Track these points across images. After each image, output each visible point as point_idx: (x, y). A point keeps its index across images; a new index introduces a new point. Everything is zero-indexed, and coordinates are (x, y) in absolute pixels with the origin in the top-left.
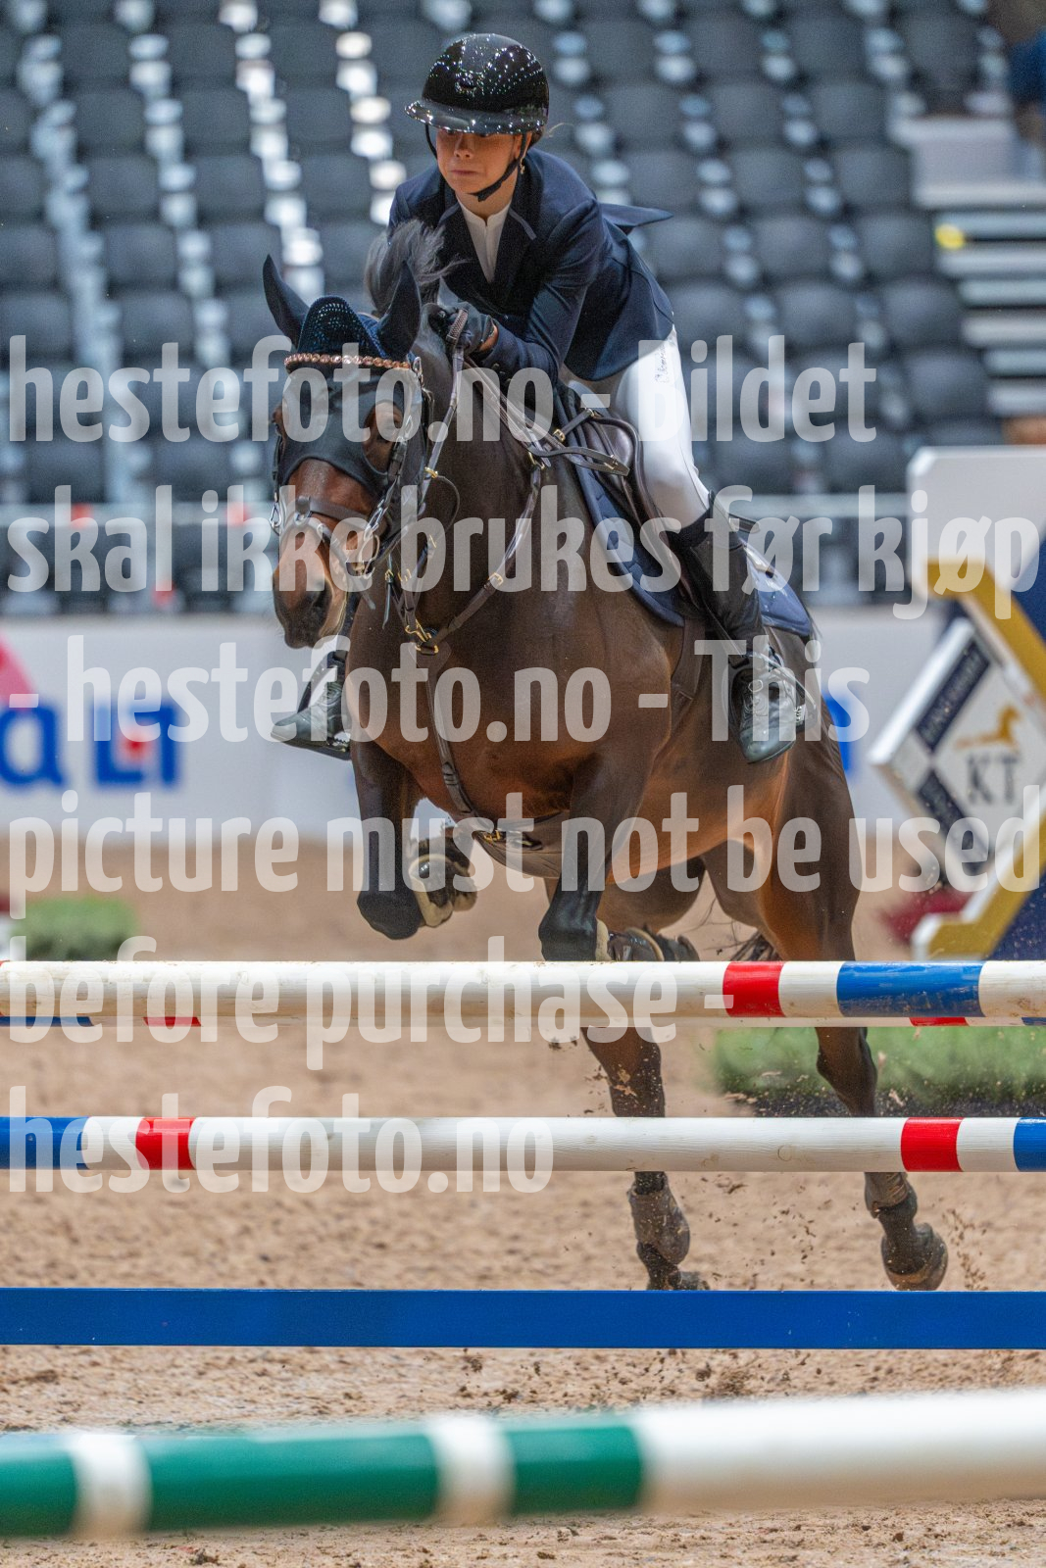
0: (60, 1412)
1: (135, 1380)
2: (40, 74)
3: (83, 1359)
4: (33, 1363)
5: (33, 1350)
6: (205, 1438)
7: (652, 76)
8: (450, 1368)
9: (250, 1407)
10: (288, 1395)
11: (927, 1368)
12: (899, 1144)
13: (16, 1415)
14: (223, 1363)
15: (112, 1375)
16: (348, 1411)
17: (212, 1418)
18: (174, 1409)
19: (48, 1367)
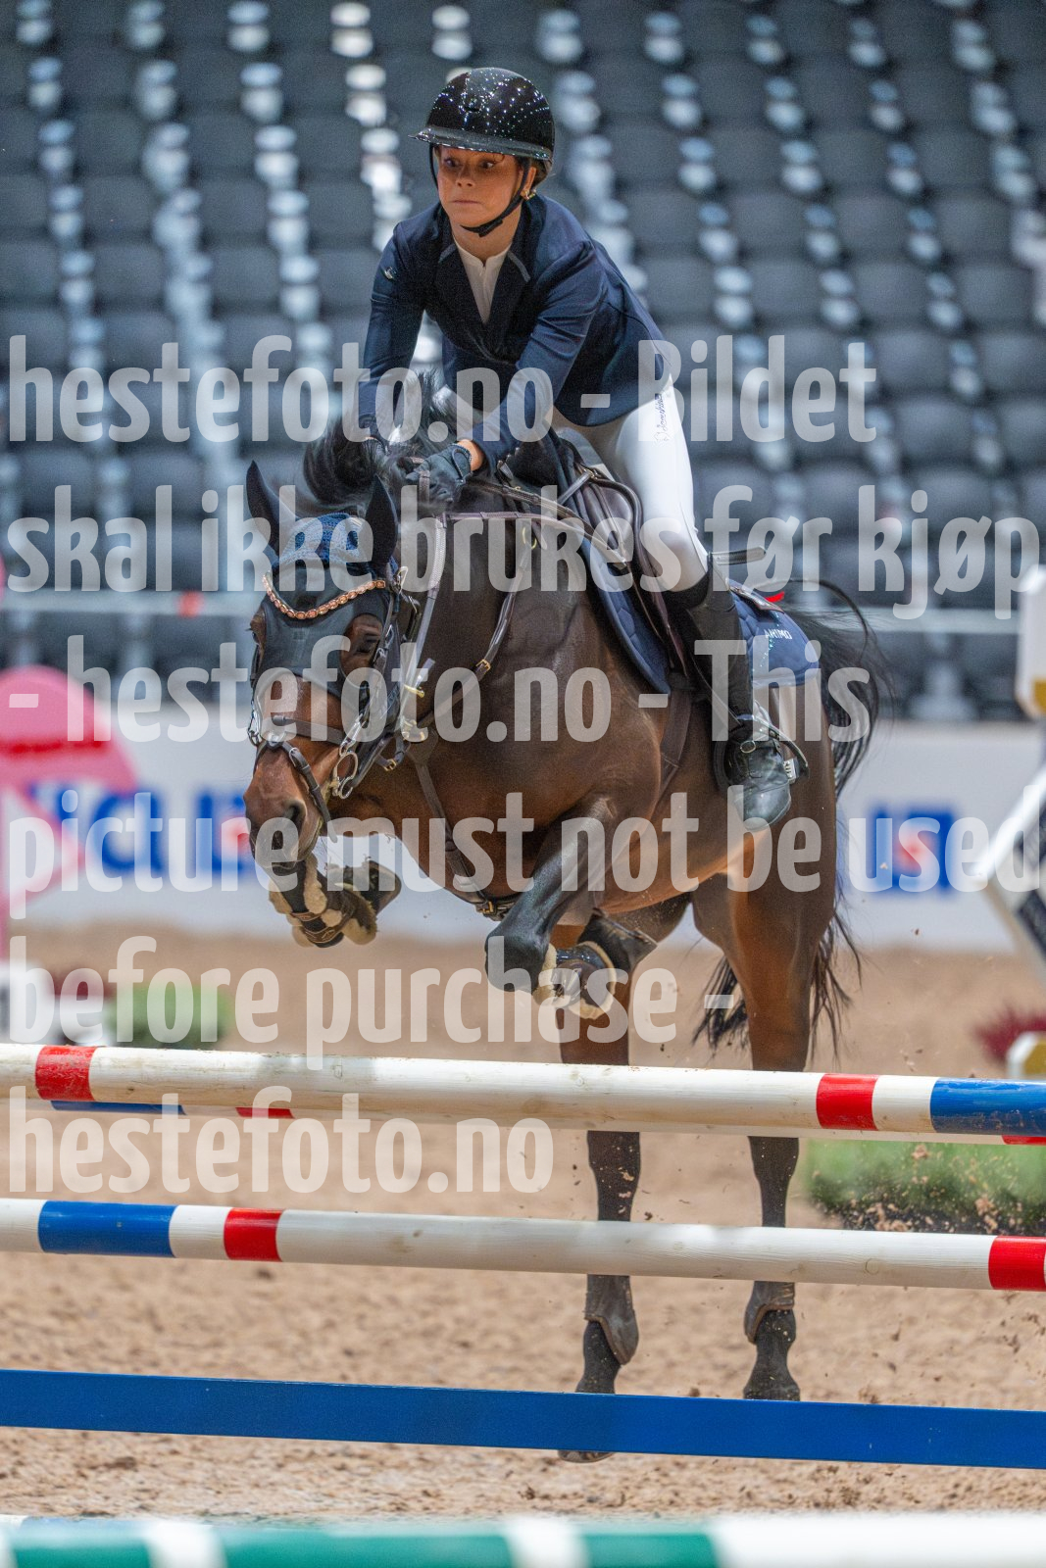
0: (137, 1499)
1: (214, 1470)
2: (166, 161)
3: (163, 1447)
4: (113, 1448)
5: (114, 1436)
6: (283, 1530)
7: (778, 185)
8: (529, 1470)
9: (328, 1501)
10: (366, 1491)
11: (1006, 1486)
12: (987, 1261)
13: (94, 1501)
14: (301, 1456)
15: (191, 1464)
16: (426, 1509)
17: (289, 1511)
18: (252, 1499)
19: (128, 1454)
